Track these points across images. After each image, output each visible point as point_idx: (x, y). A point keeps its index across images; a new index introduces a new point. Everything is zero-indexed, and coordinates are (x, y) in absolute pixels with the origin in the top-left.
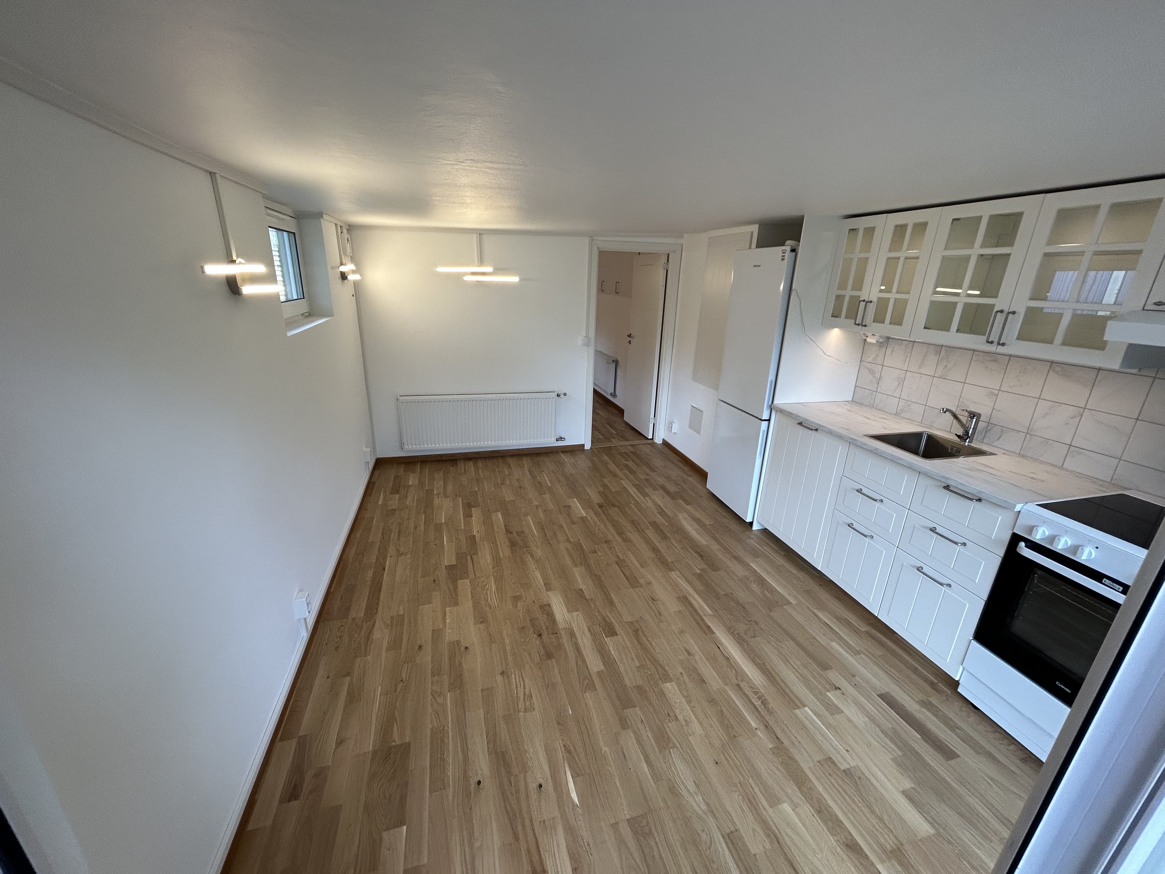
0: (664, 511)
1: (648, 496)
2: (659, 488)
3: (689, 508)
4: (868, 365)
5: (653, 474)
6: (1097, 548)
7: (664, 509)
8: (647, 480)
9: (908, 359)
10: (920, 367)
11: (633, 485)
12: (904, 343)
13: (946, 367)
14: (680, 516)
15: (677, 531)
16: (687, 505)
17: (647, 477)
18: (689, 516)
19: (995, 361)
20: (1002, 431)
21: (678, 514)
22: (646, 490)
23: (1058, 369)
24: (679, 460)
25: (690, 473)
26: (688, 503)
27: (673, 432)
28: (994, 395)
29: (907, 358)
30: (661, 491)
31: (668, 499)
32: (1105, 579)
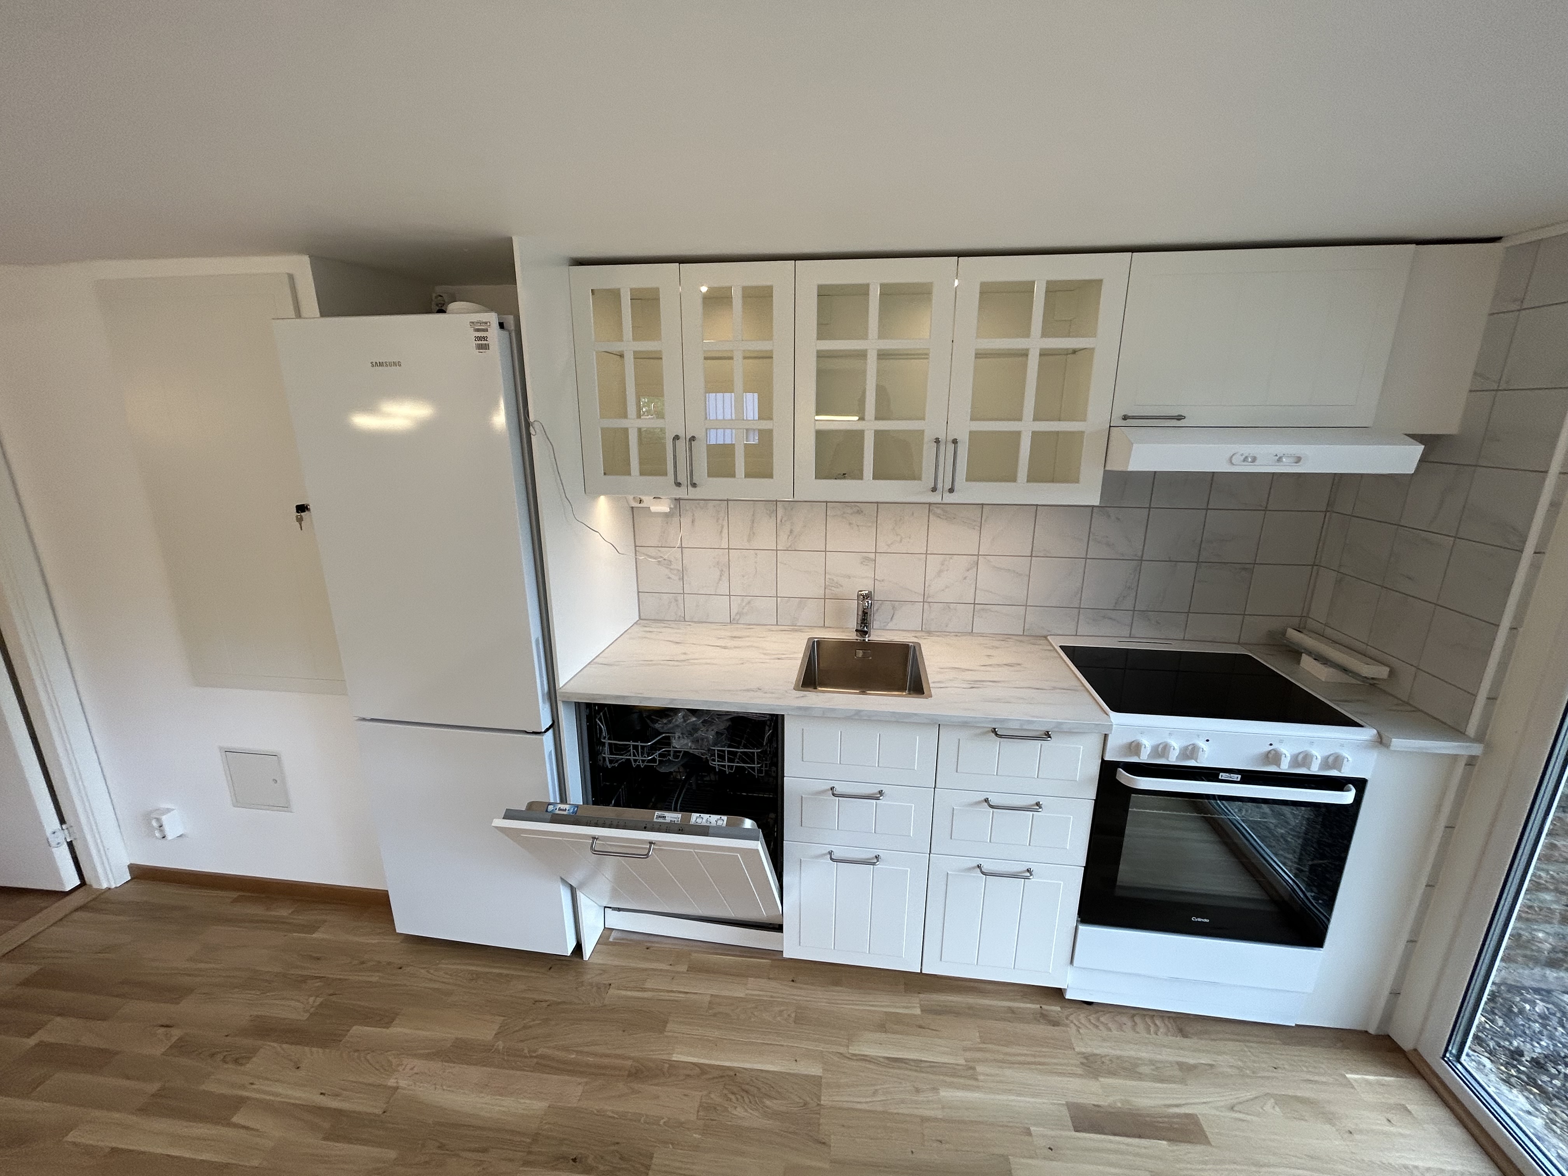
0: (339, 1112)
1: (239, 1103)
2: (248, 1042)
3: (399, 1030)
4: (652, 552)
5: (187, 1006)
6: (1208, 741)
7: (334, 1104)
8: (182, 1047)
9: (725, 531)
10: (749, 541)
11: (143, 1110)
12: (711, 504)
13: (791, 531)
14: (403, 1083)
15: (441, 1147)
16: (388, 1025)
17: (176, 1033)
18: (428, 1057)
19: (860, 512)
20: (894, 608)
21: (391, 1082)
22: (210, 1086)
23: (939, 511)
24: (235, 901)
25: (303, 918)
26: (386, 1019)
27: (170, 837)
28: (869, 560)
29: (722, 527)
30: (270, 1048)
31: (312, 1056)
32: (1221, 774)
